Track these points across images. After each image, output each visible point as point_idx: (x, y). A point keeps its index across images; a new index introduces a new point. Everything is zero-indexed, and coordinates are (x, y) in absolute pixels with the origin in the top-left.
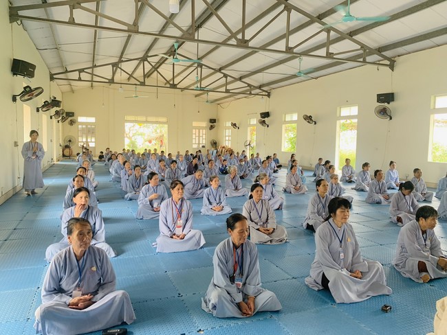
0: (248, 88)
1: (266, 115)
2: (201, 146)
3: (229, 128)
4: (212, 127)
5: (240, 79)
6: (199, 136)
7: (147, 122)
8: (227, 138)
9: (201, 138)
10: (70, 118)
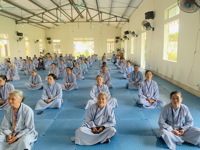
2: (112, 52)
6: (111, 47)
7: (84, 41)
10: (48, 41)
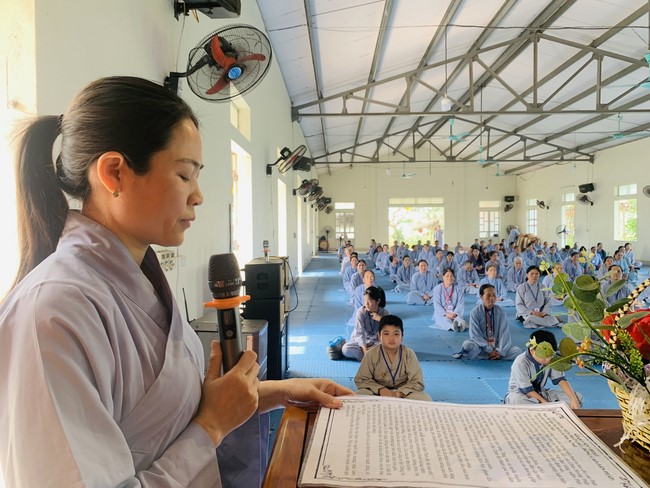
0: (558, 152)
1: (589, 187)
2: (492, 235)
3: (533, 208)
4: (508, 208)
5: (546, 141)
6: (489, 221)
7: (416, 205)
8: (532, 223)
9: (492, 223)
10: (327, 206)
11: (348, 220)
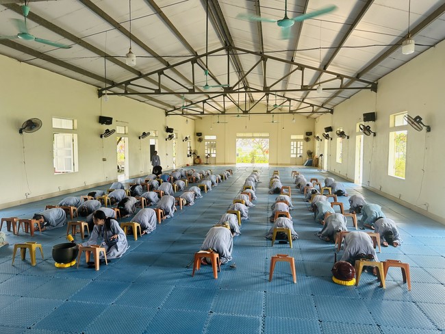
2: (298, 156)
4: (308, 139)
6: (297, 148)
7: (253, 137)
9: (299, 149)
10: (199, 137)
11: (212, 146)
